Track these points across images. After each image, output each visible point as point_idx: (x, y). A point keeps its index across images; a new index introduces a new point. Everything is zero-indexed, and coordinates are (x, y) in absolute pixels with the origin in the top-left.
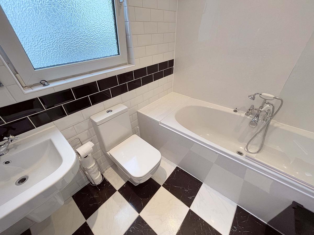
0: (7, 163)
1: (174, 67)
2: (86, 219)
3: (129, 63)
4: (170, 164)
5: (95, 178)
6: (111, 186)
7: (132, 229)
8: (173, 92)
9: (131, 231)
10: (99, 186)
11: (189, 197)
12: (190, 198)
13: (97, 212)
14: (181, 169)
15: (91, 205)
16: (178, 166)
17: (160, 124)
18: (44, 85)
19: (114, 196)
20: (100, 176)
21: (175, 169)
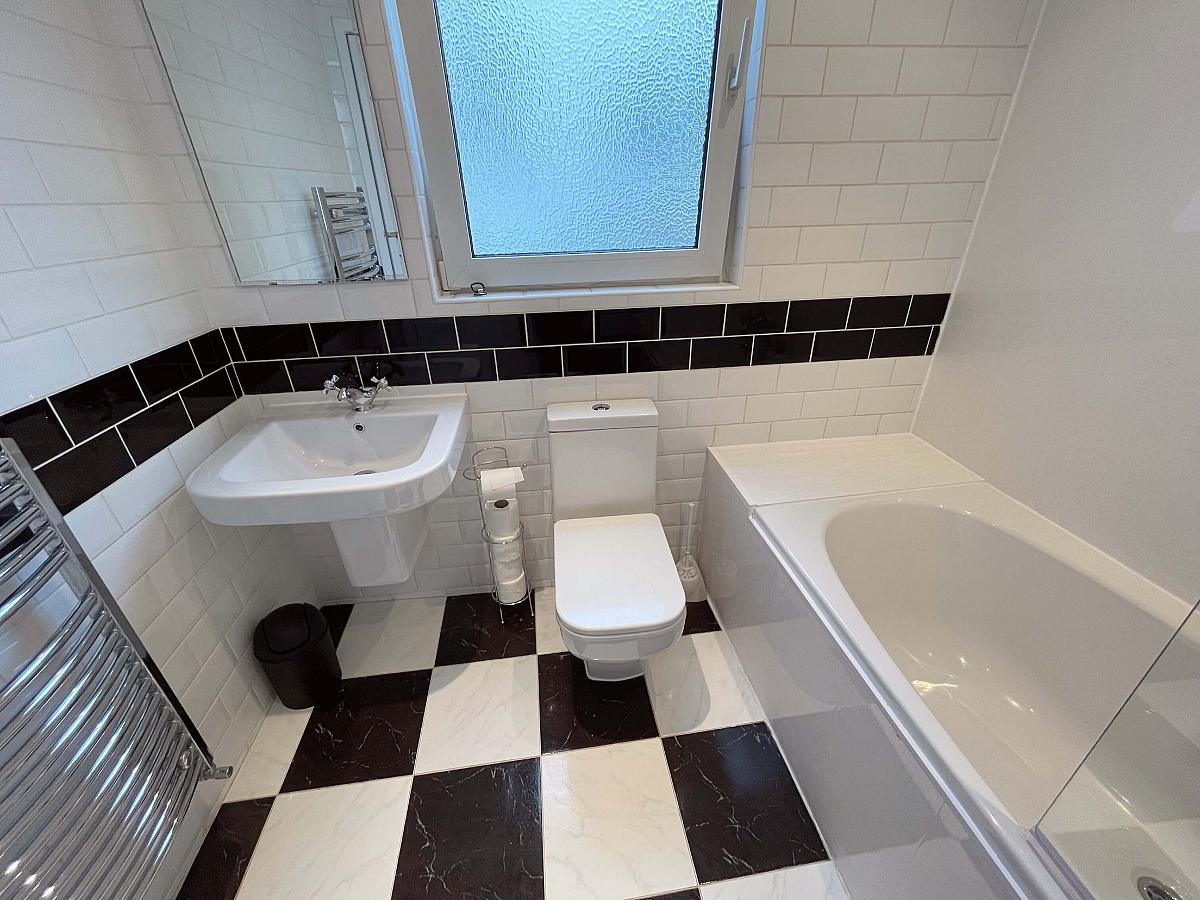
0: (359, 428)
1: (942, 326)
2: (438, 664)
3: (728, 280)
4: (743, 695)
5: (504, 581)
6: (533, 633)
7: (499, 775)
8: (910, 434)
9: (493, 776)
10: (506, 608)
11: (726, 852)
12: (730, 859)
13: (462, 671)
14: (772, 739)
15: (465, 643)
16: (769, 725)
17: (750, 518)
18: (476, 293)
19: (520, 662)
20: (518, 583)
21: (750, 725)
